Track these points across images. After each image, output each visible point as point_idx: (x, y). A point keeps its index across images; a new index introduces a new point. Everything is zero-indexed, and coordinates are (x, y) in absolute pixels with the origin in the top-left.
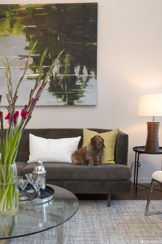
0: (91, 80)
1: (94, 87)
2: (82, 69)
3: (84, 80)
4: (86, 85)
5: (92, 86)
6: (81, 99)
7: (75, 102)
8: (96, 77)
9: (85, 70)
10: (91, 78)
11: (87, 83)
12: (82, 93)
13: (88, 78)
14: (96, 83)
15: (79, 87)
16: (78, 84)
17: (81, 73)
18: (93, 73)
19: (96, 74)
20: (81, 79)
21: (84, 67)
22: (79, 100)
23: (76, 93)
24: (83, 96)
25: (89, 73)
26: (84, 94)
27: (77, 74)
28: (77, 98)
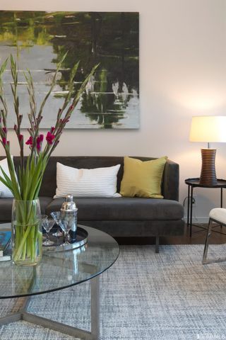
0: (132, 100)
1: (137, 107)
2: (121, 86)
3: (124, 99)
4: (127, 105)
5: (134, 106)
6: (121, 121)
7: (114, 125)
8: (138, 97)
9: (125, 88)
10: (132, 96)
11: (128, 103)
12: (122, 115)
13: (129, 98)
15: (118, 107)
16: (117, 103)
17: (120, 90)
18: (134, 92)
19: (138, 93)
20: (120, 98)
21: (124, 84)
22: (118, 123)
23: (115, 114)
24: (122, 118)
25: (130, 91)
26: (125, 116)
27: (115, 92)
28: (116, 120)
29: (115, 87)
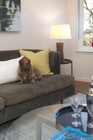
0: (17, 12)
2: (11, 3)
3: (13, 12)
4: (14, 16)
5: (18, 17)
6: (11, 26)
7: (7, 29)
8: (20, 10)
9: (13, 5)
10: (17, 10)
11: (15, 14)
12: (11, 22)
13: (15, 11)
14: (20, 15)
15: (9, 17)
16: (9, 14)
17: (10, 6)
19: (20, 8)
20: (10, 11)
21: (13, 2)
22: (9, 27)
23: (7, 21)
24: (12, 24)
25: (16, 7)
27: (7, 7)
28: (8, 26)
29: (8, 3)
